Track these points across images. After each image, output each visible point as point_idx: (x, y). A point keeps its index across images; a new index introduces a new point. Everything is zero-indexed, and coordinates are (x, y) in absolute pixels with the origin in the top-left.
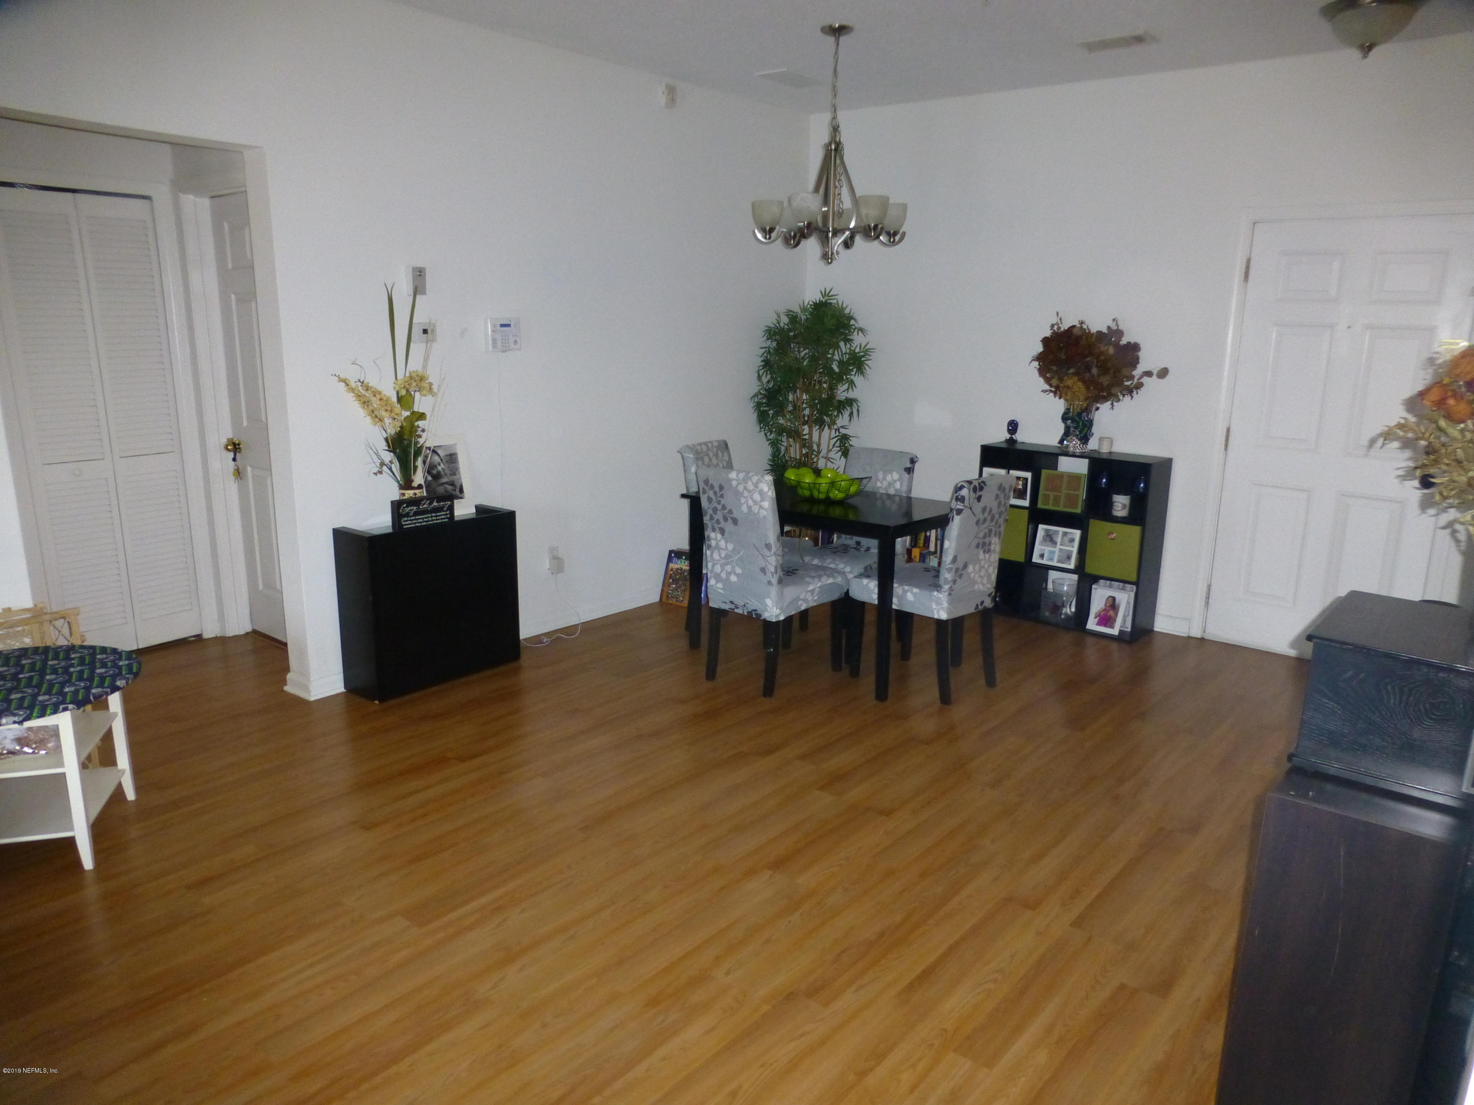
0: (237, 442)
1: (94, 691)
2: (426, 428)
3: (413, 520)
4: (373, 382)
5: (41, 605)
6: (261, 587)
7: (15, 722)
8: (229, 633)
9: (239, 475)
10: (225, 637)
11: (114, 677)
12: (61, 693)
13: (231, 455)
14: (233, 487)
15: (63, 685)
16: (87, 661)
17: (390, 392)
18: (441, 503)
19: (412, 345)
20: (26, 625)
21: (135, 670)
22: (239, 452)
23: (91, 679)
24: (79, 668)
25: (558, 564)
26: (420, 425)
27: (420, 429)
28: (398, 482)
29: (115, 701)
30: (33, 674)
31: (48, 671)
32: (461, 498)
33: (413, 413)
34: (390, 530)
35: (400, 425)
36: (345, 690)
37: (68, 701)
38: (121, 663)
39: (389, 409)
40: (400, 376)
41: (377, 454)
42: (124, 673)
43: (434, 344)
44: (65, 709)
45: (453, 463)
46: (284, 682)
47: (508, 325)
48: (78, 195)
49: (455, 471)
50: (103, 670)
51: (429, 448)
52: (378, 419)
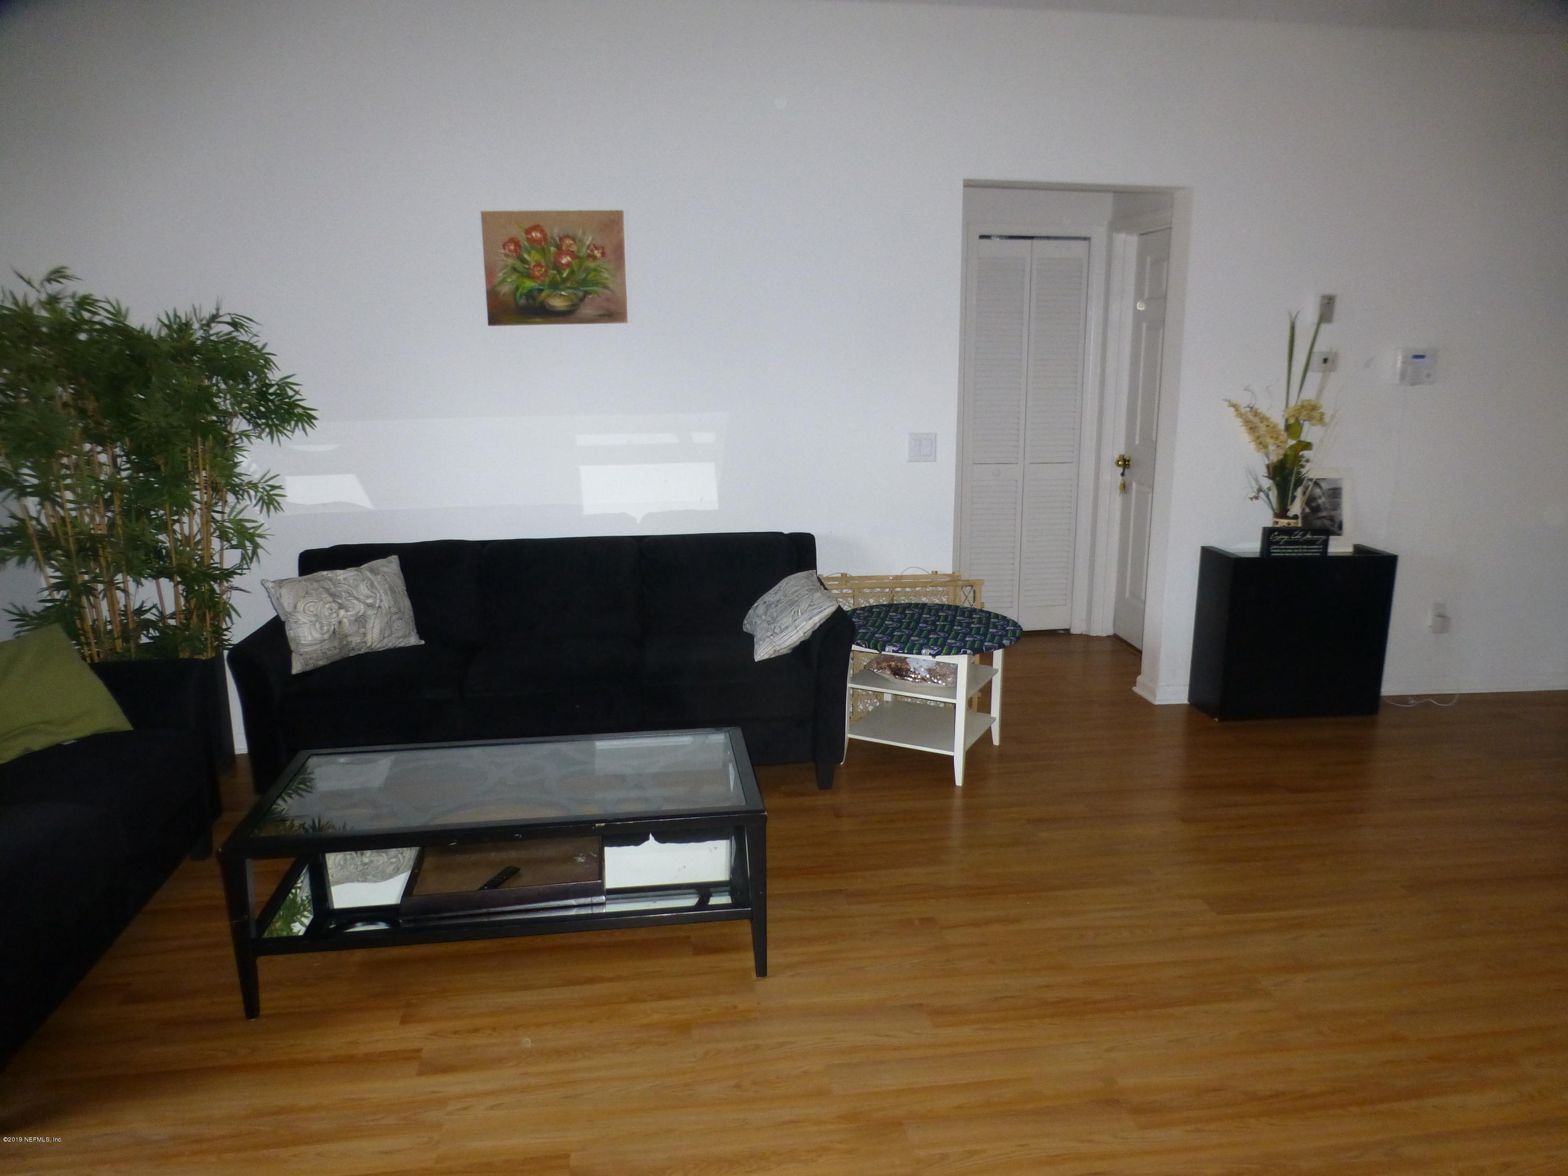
0: (1127, 459)
1: (986, 644)
2: (1311, 459)
3: (1284, 549)
4: (1263, 408)
5: (957, 574)
6: (1127, 595)
7: (930, 654)
8: (1094, 634)
9: (1124, 489)
10: (1089, 636)
11: (1002, 637)
12: (963, 640)
13: (1120, 470)
14: (1118, 499)
15: (965, 635)
16: (984, 622)
17: (1278, 419)
18: (1315, 537)
19: (1309, 374)
20: (945, 587)
21: (1017, 635)
22: (1128, 468)
23: (985, 635)
24: (977, 626)
25: (1443, 622)
26: (1305, 455)
27: (1304, 459)
28: (1273, 510)
29: (998, 655)
30: (945, 623)
31: (956, 623)
32: (1339, 535)
33: (1300, 442)
34: (1258, 555)
35: (1284, 452)
36: (1188, 703)
37: (967, 647)
38: (1008, 628)
39: (1275, 436)
40: (1292, 403)
41: (1257, 480)
42: (1009, 635)
43: (1333, 374)
44: (965, 653)
45: (1336, 498)
46: (1134, 683)
47: (1422, 357)
48: (1035, 242)
49: (1336, 506)
50: (995, 630)
51: (1311, 480)
52: (1261, 445)
